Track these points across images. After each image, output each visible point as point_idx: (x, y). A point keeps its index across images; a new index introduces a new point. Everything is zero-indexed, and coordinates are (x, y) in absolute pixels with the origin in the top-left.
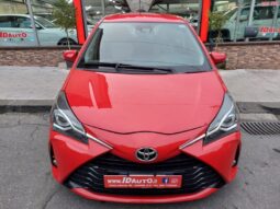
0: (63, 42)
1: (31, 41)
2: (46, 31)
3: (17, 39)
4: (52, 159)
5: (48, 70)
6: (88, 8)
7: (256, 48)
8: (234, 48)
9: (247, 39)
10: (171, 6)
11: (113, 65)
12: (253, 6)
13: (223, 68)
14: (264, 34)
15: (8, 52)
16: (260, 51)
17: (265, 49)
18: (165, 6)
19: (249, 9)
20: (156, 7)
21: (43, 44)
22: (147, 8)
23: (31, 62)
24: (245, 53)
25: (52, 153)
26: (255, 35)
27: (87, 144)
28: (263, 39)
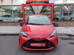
0: (20, 21)
1: (12, 20)
2: (16, 18)
3: (9, 20)
4: (20, 42)
5: (16, 27)
6: (25, 13)
7: (65, 22)
8: (59, 22)
9: (62, 20)
10: (45, 13)
12: (63, 13)
13: (57, 26)
14: (66, 19)
15: (7, 23)
17: (67, 22)
18: (43, 13)
20: (41, 13)
21: (15, 21)
22: (39, 13)
23: (12, 25)
24: (62, 23)
25: (20, 40)
26: (64, 19)
27: (27, 37)
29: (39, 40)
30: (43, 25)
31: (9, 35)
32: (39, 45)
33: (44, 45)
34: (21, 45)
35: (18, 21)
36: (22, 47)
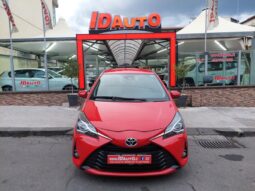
0: (67, 88)
1: (43, 87)
2: (55, 79)
3: (33, 86)
4: (74, 152)
7: (213, 91)
8: (197, 91)
9: (206, 85)
10: (149, 61)
11: (111, 98)
12: (206, 61)
13: (190, 105)
14: (218, 81)
16: (217, 93)
17: (220, 92)
18: (144, 61)
19: (203, 64)
22: (130, 63)
24: (206, 95)
25: (75, 148)
26: (211, 81)
28: (217, 84)
29: (131, 145)
30: (143, 100)
31: (35, 133)
32: (131, 159)
33: (147, 159)
35: (60, 88)
36: (81, 167)
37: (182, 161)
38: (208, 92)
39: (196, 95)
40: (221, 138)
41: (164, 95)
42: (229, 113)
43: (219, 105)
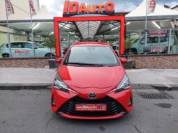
0: (48, 55)
2: (39, 49)
3: (24, 54)
4: (52, 102)
8: (139, 58)
9: (145, 53)
11: (78, 64)
12: (146, 36)
14: (154, 51)
15: (19, 61)
16: (153, 59)
17: (156, 58)
19: (144, 38)
20: (97, 36)
21: (37, 56)
23: (30, 66)
24: (145, 60)
26: (149, 51)
28: (154, 53)
29: (92, 98)
30: (101, 66)
31: (26, 88)
33: (103, 108)
34: (56, 109)
35: (43, 56)
36: (57, 112)
37: (128, 109)
38: (147, 58)
39: (138, 61)
40: (156, 91)
41: (116, 62)
42: (161, 74)
43: (154, 67)
